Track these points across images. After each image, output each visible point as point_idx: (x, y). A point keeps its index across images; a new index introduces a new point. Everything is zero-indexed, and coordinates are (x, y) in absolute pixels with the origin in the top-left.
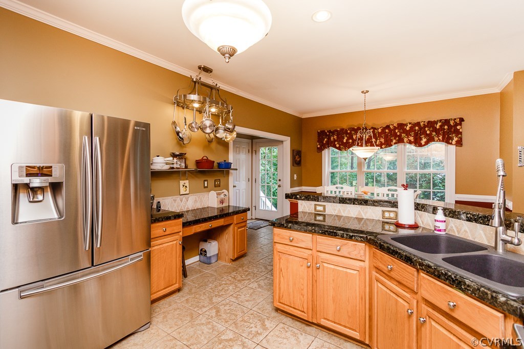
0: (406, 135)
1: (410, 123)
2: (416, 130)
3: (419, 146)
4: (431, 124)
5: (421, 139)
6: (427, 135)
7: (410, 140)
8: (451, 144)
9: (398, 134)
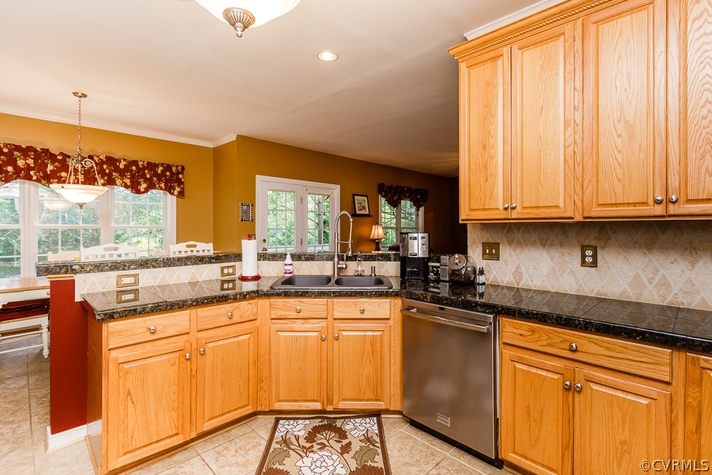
0: (120, 175)
1: (124, 160)
2: (132, 170)
3: (136, 193)
4: (152, 166)
5: (139, 184)
6: (146, 180)
7: (125, 184)
8: (173, 194)
9: (107, 171)
